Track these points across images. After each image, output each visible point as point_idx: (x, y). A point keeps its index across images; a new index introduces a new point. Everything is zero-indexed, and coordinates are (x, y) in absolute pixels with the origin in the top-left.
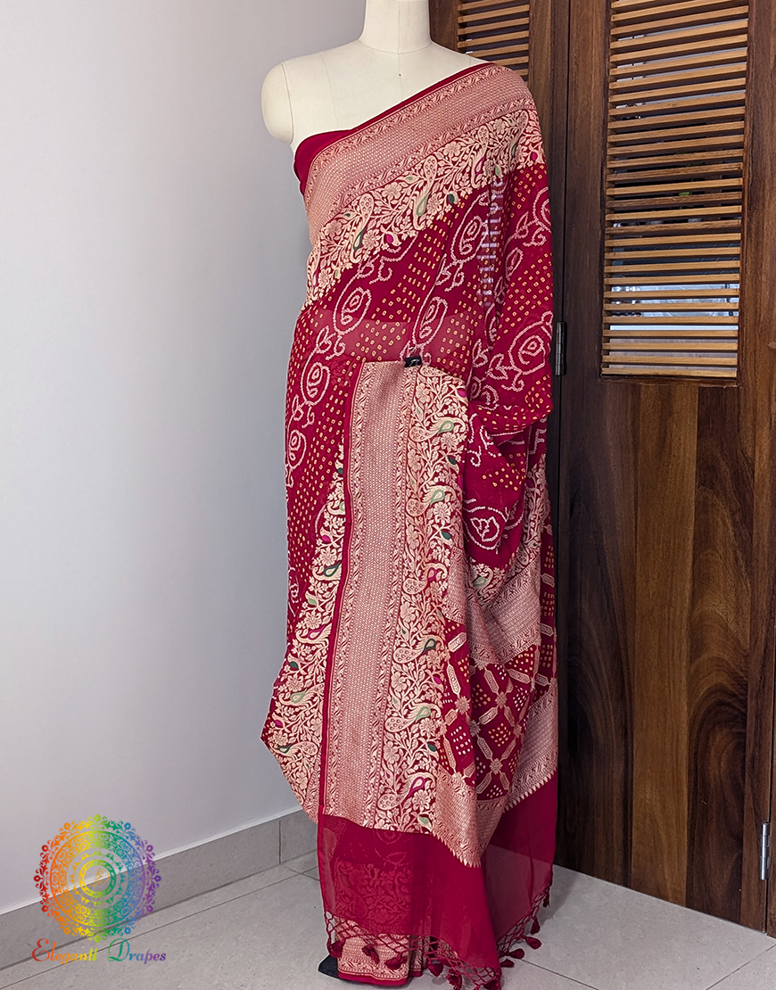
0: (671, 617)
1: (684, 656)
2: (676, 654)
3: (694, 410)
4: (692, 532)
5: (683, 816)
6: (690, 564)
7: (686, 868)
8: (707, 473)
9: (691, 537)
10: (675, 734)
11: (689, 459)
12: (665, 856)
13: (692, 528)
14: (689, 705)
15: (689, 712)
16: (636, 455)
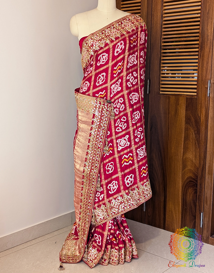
0: (178, 159)
1: (181, 169)
2: (179, 168)
3: (185, 104)
4: (184, 136)
5: (180, 211)
6: (183, 144)
7: (180, 225)
8: (188, 120)
9: (183, 137)
10: (178, 190)
11: (183, 116)
12: (175, 222)
13: (183, 135)
14: (182, 182)
15: (182, 183)
16: (169, 116)
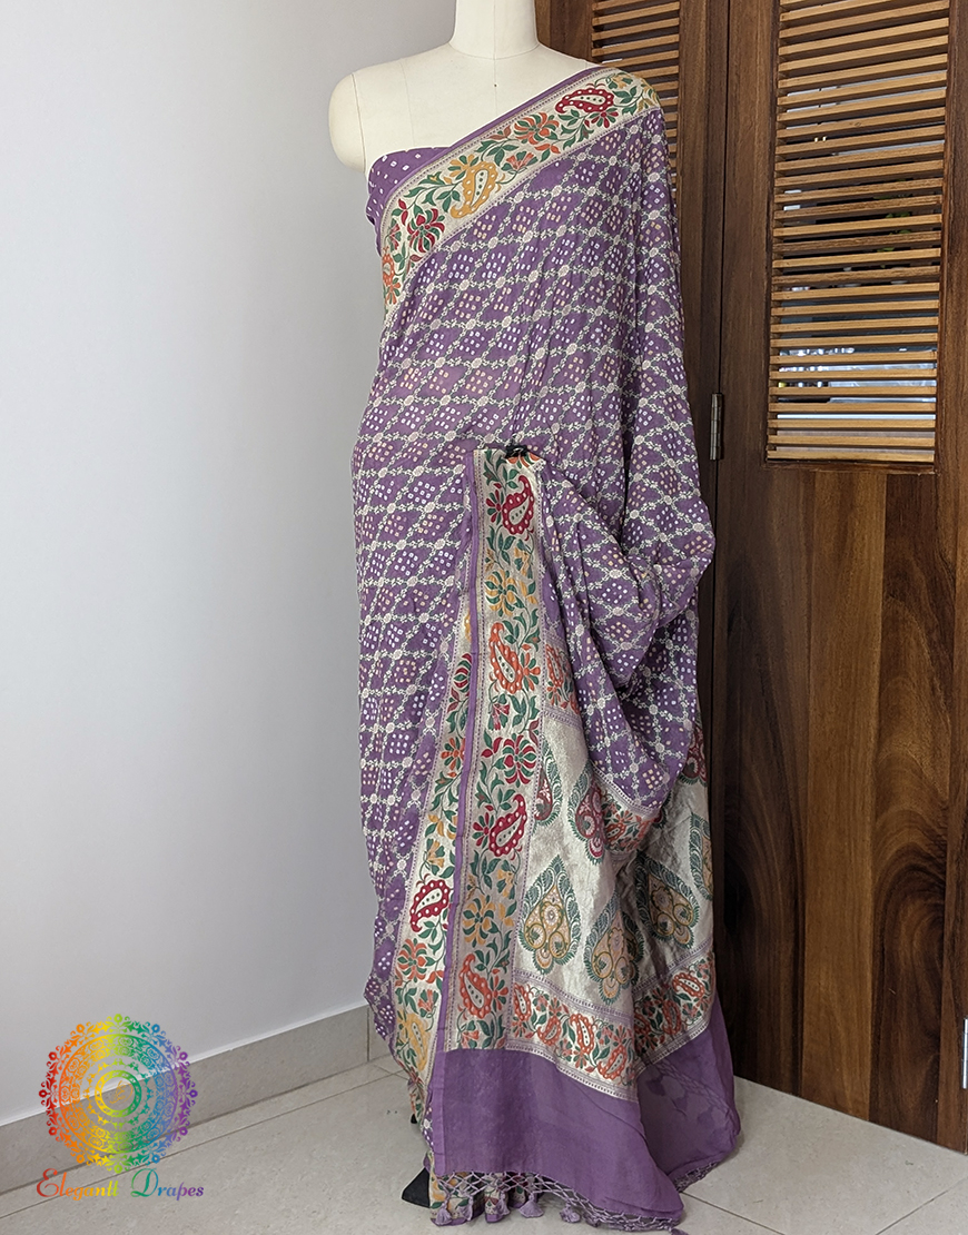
0: (852, 760)
1: (869, 809)
2: (859, 807)
3: (881, 503)
4: (879, 655)
5: (867, 1009)
6: (876, 694)
7: (869, 1073)
8: (896, 581)
9: (877, 660)
10: (857, 906)
11: (875, 563)
12: (844, 1058)
13: (878, 650)
14: (874, 870)
15: (873, 878)
16: (809, 559)
